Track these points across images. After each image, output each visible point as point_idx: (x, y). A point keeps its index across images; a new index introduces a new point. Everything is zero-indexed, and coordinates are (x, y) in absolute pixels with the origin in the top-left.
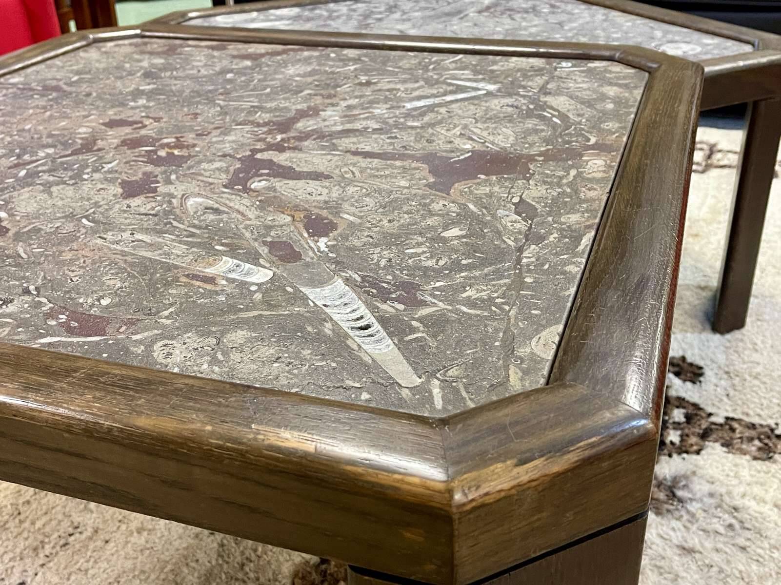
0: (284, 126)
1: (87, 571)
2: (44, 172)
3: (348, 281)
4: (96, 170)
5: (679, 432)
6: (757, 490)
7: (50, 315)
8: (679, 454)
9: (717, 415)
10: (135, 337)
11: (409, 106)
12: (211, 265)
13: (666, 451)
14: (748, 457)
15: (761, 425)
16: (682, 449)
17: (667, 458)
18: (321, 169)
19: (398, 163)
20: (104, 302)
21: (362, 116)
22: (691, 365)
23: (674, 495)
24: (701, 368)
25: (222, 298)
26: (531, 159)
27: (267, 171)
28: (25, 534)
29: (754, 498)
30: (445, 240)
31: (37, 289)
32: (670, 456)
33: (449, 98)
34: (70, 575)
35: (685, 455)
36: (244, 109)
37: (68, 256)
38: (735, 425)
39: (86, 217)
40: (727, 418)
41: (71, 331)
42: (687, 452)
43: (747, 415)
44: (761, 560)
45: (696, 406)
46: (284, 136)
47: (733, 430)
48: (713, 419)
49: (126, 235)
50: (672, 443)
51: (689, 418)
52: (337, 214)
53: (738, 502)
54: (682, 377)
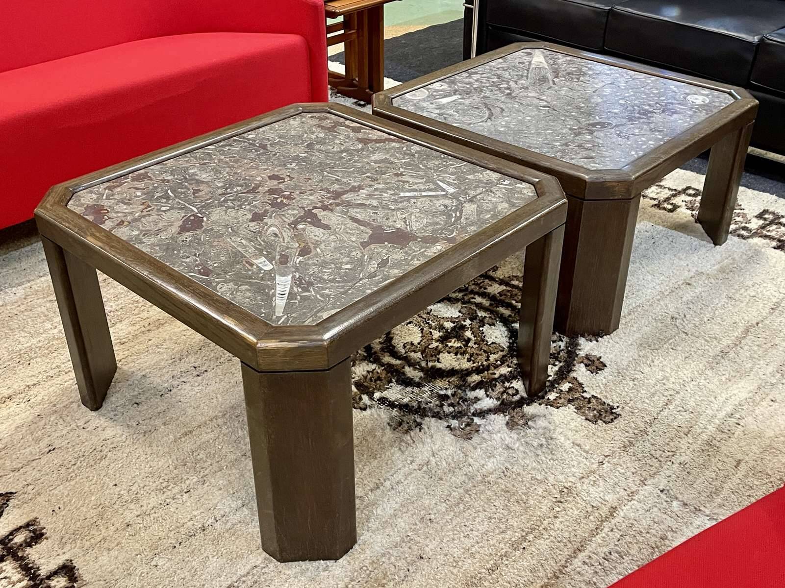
0: (337, 195)
1: (234, 373)
2: (230, 200)
3: (294, 277)
4: (249, 204)
5: (558, 395)
6: (570, 434)
7: (197, 266)
8: (546, 405)
9: (589, 393)
10: (216, 280)
11: (402, 194)
12: (257, 259)
13: (540, 402)
14: (584, 418)
15: (608, 405)
16: (550, 404)
17: (538, 405)
18: (331, 223)
19: (362, 228)
20: (215, 265)
21: (376, 197)
22: (602, 362)
23: (527, 424)
24: (606, 366)
25: (250, 273)
26: (415, 238)
27: (309, 220)
28: (215, 351)
29: (565, 436)
30: (341, 268)
31: (199, 255)
32: (540, 404)
33: (424, 194)
34: (226, 373)
35: (549, 407)
36: (331, 180)
37: (215, 244)
38: (594, 401)
39: (231, 227)
40: (593, 396)
41: (200, 273)
42: (551, 406)
43: (606, 397)
44: (541, 462)
45: (581, 385)
46: (334, 201)
47: (589, 402)
48: (585, 395)
49: (239, 239)
50: (548, 399)
51: (570, 389)
52: (315, 248)
53: (554, 436)
54: (587, 368)
